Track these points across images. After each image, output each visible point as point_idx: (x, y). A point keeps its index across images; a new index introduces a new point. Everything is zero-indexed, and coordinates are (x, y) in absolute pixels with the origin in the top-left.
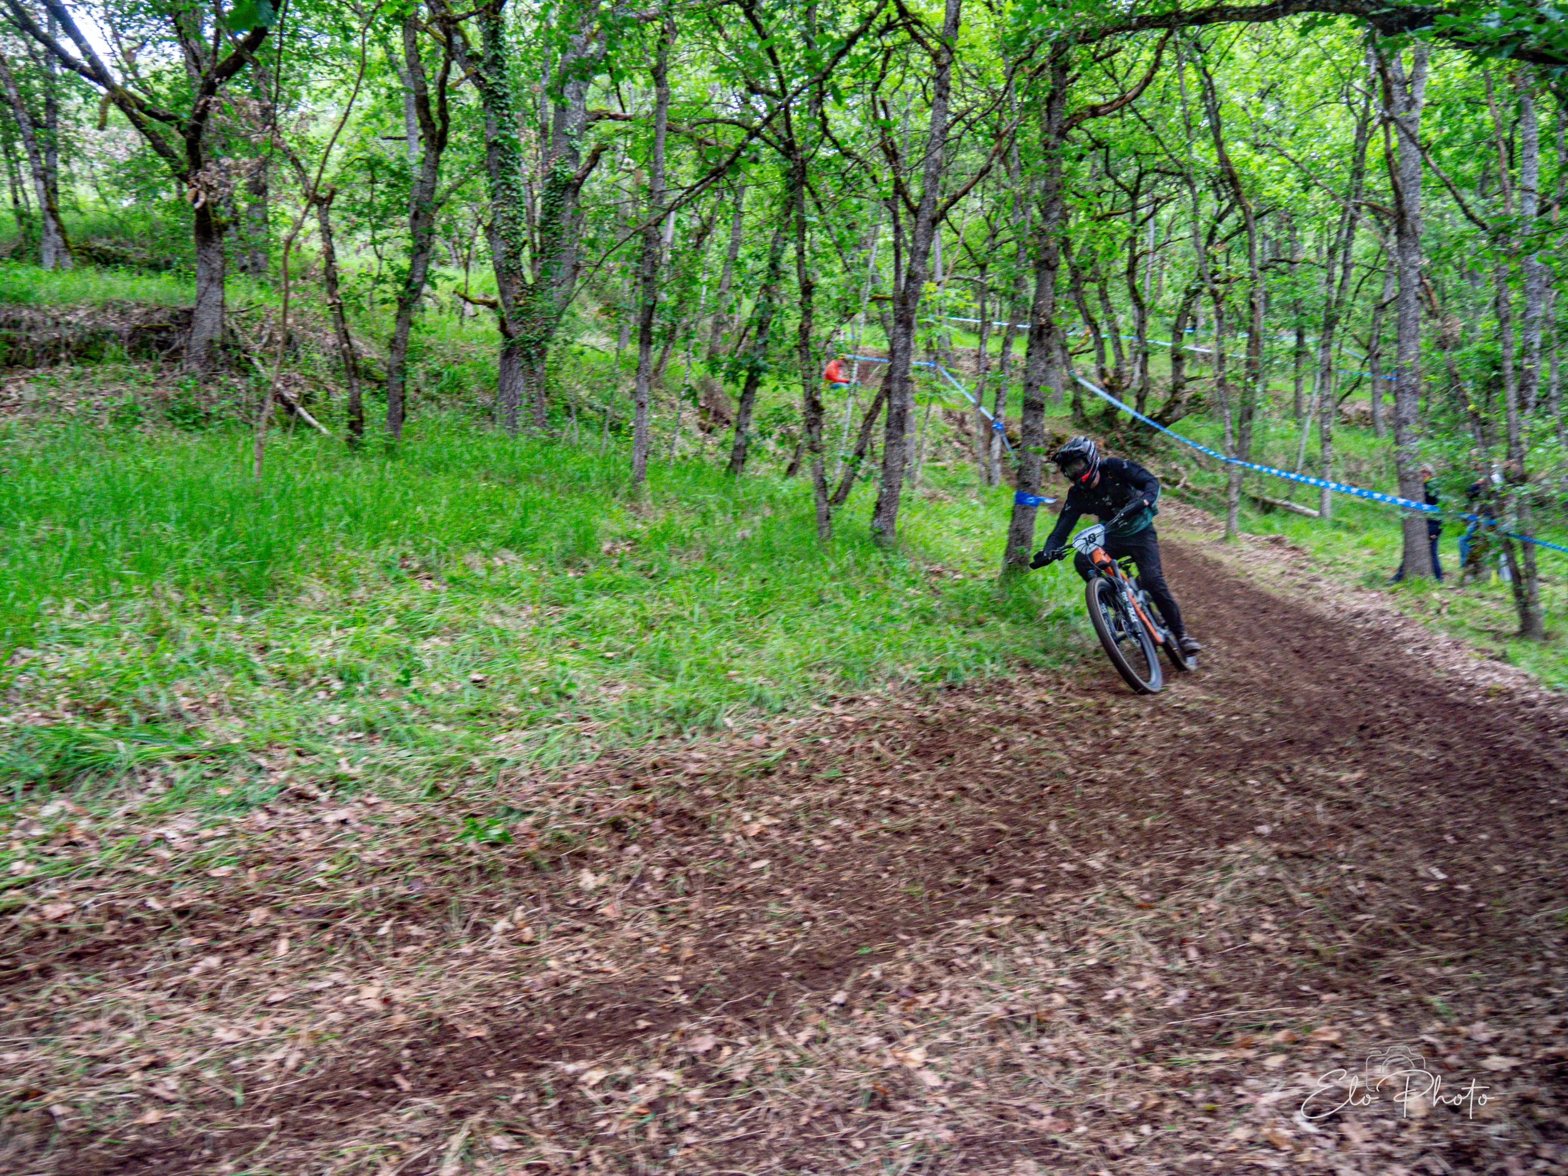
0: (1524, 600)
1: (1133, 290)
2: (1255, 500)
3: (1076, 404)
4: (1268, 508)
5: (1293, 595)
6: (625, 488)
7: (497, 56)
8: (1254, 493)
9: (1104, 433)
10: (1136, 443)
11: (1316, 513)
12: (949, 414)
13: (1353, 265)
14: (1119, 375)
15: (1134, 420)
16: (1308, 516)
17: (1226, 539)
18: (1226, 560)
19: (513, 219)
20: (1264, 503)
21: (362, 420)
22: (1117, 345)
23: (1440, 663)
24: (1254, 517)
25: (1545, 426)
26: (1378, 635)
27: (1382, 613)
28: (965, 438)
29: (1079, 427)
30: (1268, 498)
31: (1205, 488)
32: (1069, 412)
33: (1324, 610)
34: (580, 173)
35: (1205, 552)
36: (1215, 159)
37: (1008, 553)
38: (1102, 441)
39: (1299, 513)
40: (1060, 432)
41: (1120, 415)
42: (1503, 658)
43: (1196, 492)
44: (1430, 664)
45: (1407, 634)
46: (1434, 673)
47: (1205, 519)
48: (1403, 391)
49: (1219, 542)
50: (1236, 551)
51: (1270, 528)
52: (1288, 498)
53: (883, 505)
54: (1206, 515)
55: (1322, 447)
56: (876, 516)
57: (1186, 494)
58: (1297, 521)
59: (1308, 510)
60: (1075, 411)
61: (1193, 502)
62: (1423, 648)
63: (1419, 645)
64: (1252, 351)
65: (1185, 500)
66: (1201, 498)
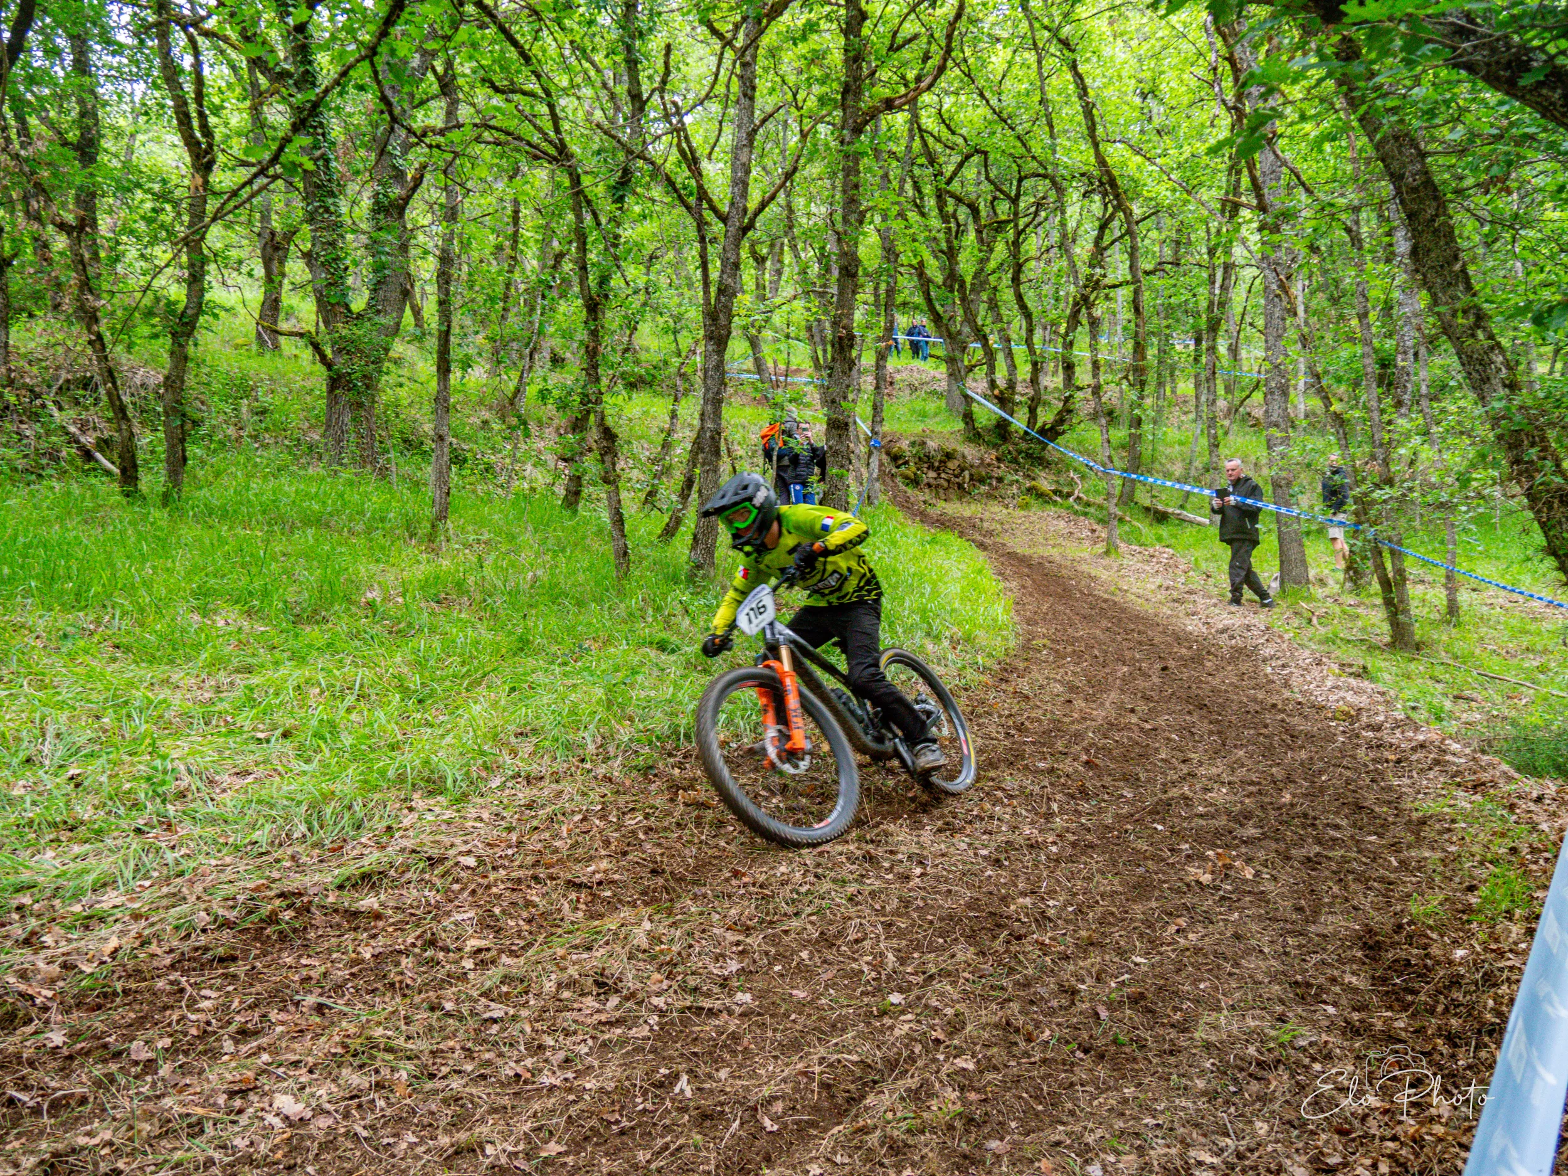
0: (1395, 607)
1: (1019, 298)
2: (1147, 509)
3: (968, 417)
4: (1161, 517)
5: (1165, 611)
6: (425, 528)
7: (307, 72)
8: (1147, 502)
9: (996, 446)
10: (1029, 456)
13: (1234, 265)
14: (1011, 385)
15: (1026, 433)
16: (1199, 524)
17: (1107, 552)
18: (1104, 575)
19: (332, 244)
20: (1156, 512)
21: (135, 467)
22: (1010, 355)
23: (1295, 682)
24: (1146, 529)
25: (1409, 426)
26: (1239, 654)
27: (1248, 628)
29: (969, 440)
30: (1160, 507)
31: (1099, 500)
32: (961, 425)
33: (1193, 626)
34: (404, 193)
35: (1084, 567)
36: (1093, 160)
38: (994, 453)
39: (1191, 522)
40: (949, 447)
41: (1012, 428)
42: (1363, 673)
43: (1088, 504)
44: (1287, 685)
45: (1267, 651)
46: (1287, 694)
47: (1093, 531)
48: (1272, 393)
49: (1100, 556)
50: (1115, 566)
51: (1159, 539)
52: (1182, 507)
53: (700, 536)
54: (1095, 527)
55: (1211, 453)
56: (693, 548)
57: (1076, 507)
58: (1189, 530)
59: (1199, 519)
60: (967, 423)
61: (1085, 514)
62: (1283, 666)
63: (1280, 663)
64: (1139, 356)
65: (1076, 513)
66: (1092, 510)
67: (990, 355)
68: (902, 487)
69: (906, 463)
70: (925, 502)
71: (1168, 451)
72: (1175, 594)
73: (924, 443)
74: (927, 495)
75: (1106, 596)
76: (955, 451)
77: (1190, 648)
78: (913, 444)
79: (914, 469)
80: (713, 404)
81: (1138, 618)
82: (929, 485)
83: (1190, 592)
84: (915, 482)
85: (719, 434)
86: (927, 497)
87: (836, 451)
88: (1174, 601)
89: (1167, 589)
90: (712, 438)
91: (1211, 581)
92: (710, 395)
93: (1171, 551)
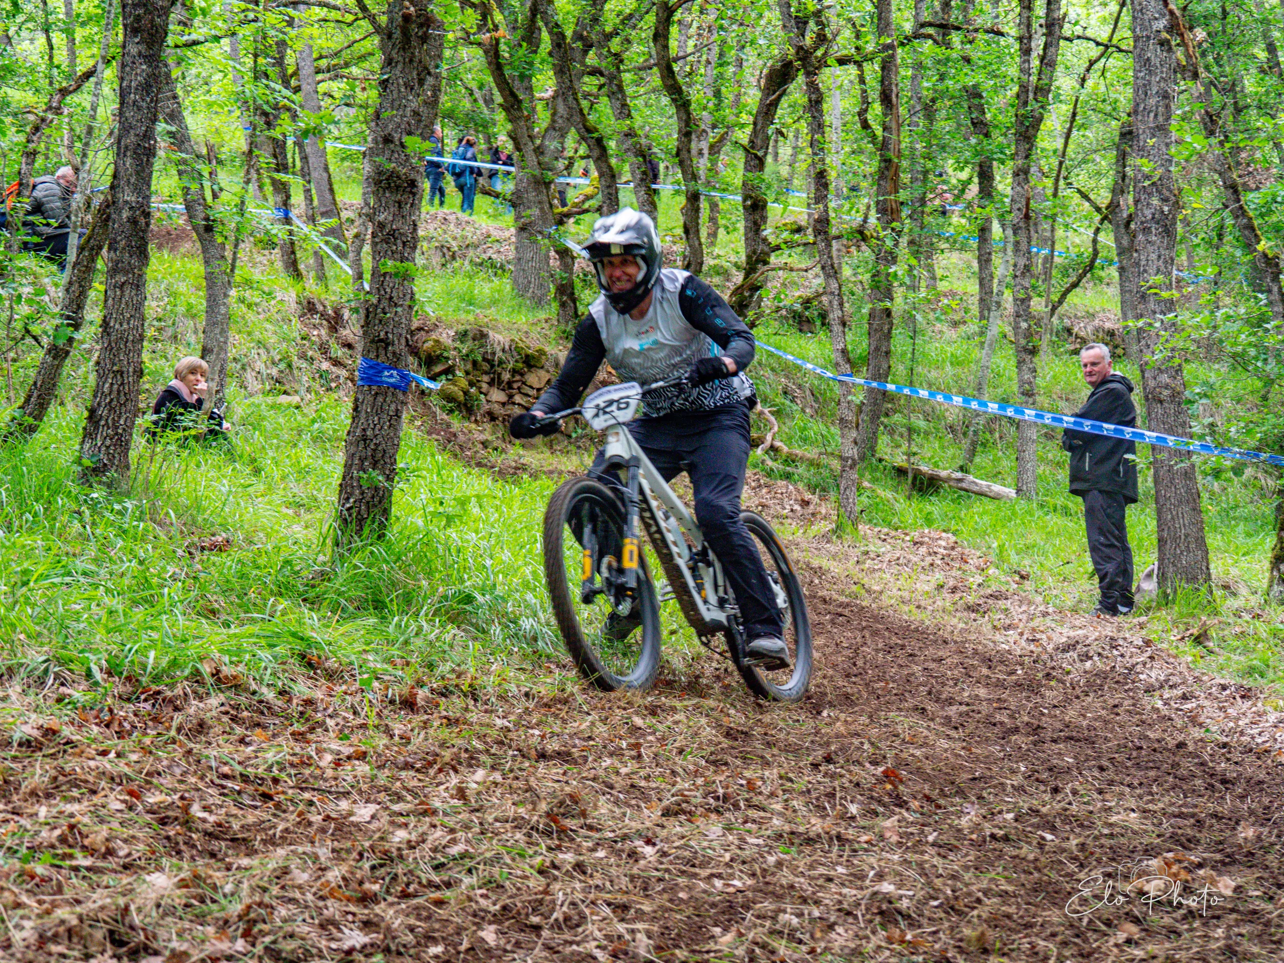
2: (901, 471)
3: (566, 294)
5: (956, 623)
8: (900, 460)
11: (1012, 492)
12: (310, 307)
16: (996, 498)
17: (838, 530)
18: (835, 567)
20: (917, 474)
23: (1209, 711)
24: (902, 503)
26: (1102, 679)
28: (338, 351)
30: (924, 468)
31: (811, 452)
32: (553, 309)
33: (1009, 643)
37: (346, 488)
39: (981, 493)
40: (531, 345)
43: (791, 460)
44: (1194, 721)
45: (1155, 674)
46: (1197, 733)
47: (805, 503)
48: (1146, 231)
49: (826, 538)
50: (854, 554)
51: (929, 520)
52: (962, 469)
53: (103, 412)
54: (808, 496)
55: (1020, 363)
56: (87, 436)
57: (770, 463)
58: (979, 507)
59: (997, 488)
60: (563, 305)
61: (788, 476)
62: (1185, 697)
63: (1178, 692)
64: (889, 186)
65: (770, 473)
66: (802, 470)
67: (610, 177)
68: (442, 415)
69: (449, 371)
70: (485, 444)
71: (934, 374)
72: (971, 599)
73: (481, 336)
74: (485, 432)
75: (843, 599)
76: (542, 352)
77: (1013, 673)
78: (463, 336)
79: (464, 383)
80: (136, 156)
81: (908, 631)
82: (492, 417)
83: (994, 597)
84: (466, 408)
85: (147, 215)
86: (486, 436)
87: (393, 234)
88: (970, 608)
89: (954, 590)
90: (133, 221)
91: (1028, 585)
92: (131, 139)
93: (953, 539)
